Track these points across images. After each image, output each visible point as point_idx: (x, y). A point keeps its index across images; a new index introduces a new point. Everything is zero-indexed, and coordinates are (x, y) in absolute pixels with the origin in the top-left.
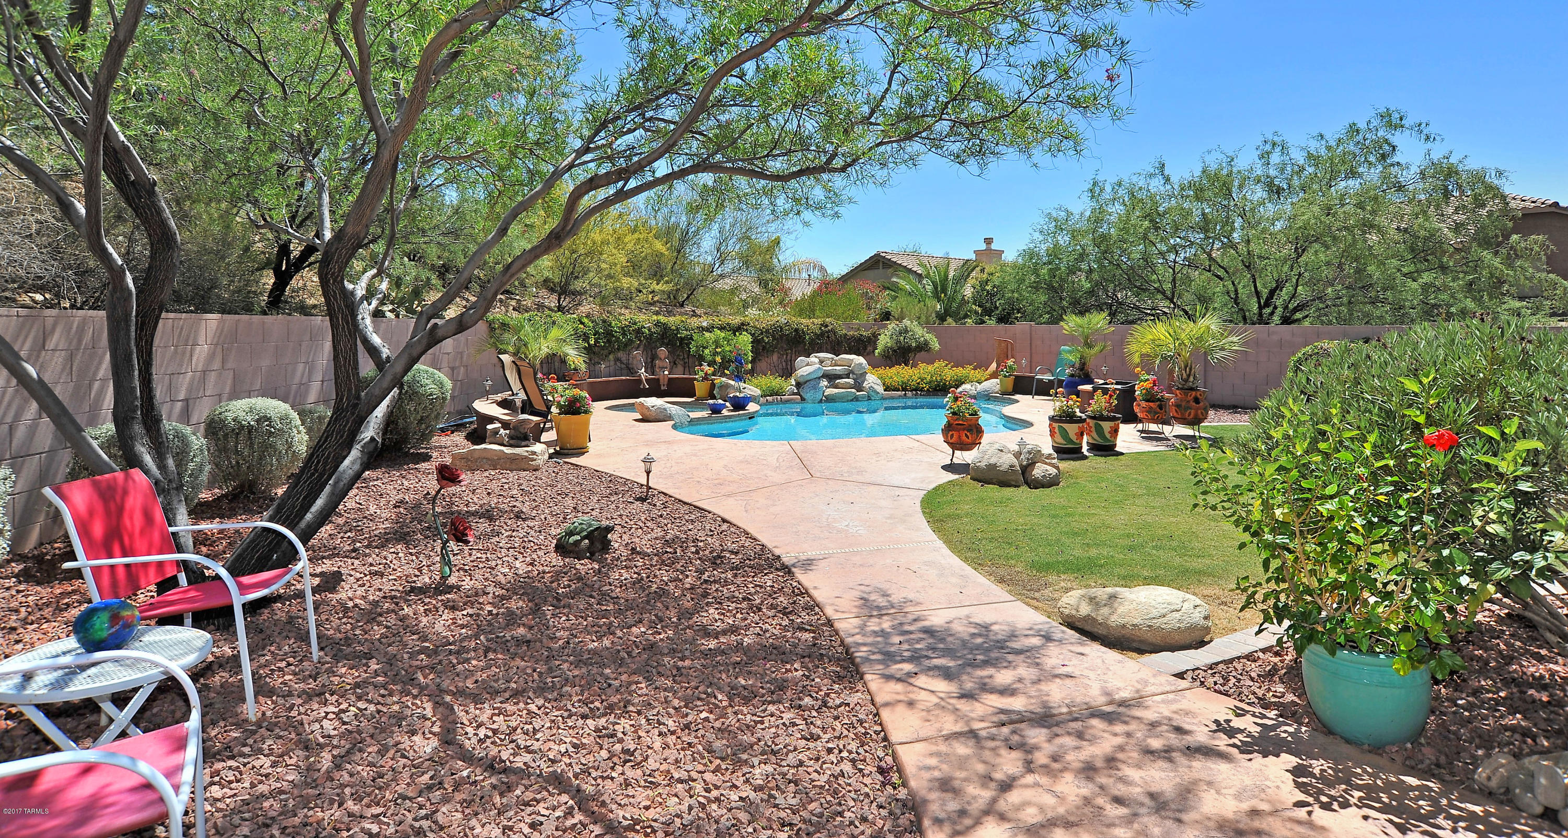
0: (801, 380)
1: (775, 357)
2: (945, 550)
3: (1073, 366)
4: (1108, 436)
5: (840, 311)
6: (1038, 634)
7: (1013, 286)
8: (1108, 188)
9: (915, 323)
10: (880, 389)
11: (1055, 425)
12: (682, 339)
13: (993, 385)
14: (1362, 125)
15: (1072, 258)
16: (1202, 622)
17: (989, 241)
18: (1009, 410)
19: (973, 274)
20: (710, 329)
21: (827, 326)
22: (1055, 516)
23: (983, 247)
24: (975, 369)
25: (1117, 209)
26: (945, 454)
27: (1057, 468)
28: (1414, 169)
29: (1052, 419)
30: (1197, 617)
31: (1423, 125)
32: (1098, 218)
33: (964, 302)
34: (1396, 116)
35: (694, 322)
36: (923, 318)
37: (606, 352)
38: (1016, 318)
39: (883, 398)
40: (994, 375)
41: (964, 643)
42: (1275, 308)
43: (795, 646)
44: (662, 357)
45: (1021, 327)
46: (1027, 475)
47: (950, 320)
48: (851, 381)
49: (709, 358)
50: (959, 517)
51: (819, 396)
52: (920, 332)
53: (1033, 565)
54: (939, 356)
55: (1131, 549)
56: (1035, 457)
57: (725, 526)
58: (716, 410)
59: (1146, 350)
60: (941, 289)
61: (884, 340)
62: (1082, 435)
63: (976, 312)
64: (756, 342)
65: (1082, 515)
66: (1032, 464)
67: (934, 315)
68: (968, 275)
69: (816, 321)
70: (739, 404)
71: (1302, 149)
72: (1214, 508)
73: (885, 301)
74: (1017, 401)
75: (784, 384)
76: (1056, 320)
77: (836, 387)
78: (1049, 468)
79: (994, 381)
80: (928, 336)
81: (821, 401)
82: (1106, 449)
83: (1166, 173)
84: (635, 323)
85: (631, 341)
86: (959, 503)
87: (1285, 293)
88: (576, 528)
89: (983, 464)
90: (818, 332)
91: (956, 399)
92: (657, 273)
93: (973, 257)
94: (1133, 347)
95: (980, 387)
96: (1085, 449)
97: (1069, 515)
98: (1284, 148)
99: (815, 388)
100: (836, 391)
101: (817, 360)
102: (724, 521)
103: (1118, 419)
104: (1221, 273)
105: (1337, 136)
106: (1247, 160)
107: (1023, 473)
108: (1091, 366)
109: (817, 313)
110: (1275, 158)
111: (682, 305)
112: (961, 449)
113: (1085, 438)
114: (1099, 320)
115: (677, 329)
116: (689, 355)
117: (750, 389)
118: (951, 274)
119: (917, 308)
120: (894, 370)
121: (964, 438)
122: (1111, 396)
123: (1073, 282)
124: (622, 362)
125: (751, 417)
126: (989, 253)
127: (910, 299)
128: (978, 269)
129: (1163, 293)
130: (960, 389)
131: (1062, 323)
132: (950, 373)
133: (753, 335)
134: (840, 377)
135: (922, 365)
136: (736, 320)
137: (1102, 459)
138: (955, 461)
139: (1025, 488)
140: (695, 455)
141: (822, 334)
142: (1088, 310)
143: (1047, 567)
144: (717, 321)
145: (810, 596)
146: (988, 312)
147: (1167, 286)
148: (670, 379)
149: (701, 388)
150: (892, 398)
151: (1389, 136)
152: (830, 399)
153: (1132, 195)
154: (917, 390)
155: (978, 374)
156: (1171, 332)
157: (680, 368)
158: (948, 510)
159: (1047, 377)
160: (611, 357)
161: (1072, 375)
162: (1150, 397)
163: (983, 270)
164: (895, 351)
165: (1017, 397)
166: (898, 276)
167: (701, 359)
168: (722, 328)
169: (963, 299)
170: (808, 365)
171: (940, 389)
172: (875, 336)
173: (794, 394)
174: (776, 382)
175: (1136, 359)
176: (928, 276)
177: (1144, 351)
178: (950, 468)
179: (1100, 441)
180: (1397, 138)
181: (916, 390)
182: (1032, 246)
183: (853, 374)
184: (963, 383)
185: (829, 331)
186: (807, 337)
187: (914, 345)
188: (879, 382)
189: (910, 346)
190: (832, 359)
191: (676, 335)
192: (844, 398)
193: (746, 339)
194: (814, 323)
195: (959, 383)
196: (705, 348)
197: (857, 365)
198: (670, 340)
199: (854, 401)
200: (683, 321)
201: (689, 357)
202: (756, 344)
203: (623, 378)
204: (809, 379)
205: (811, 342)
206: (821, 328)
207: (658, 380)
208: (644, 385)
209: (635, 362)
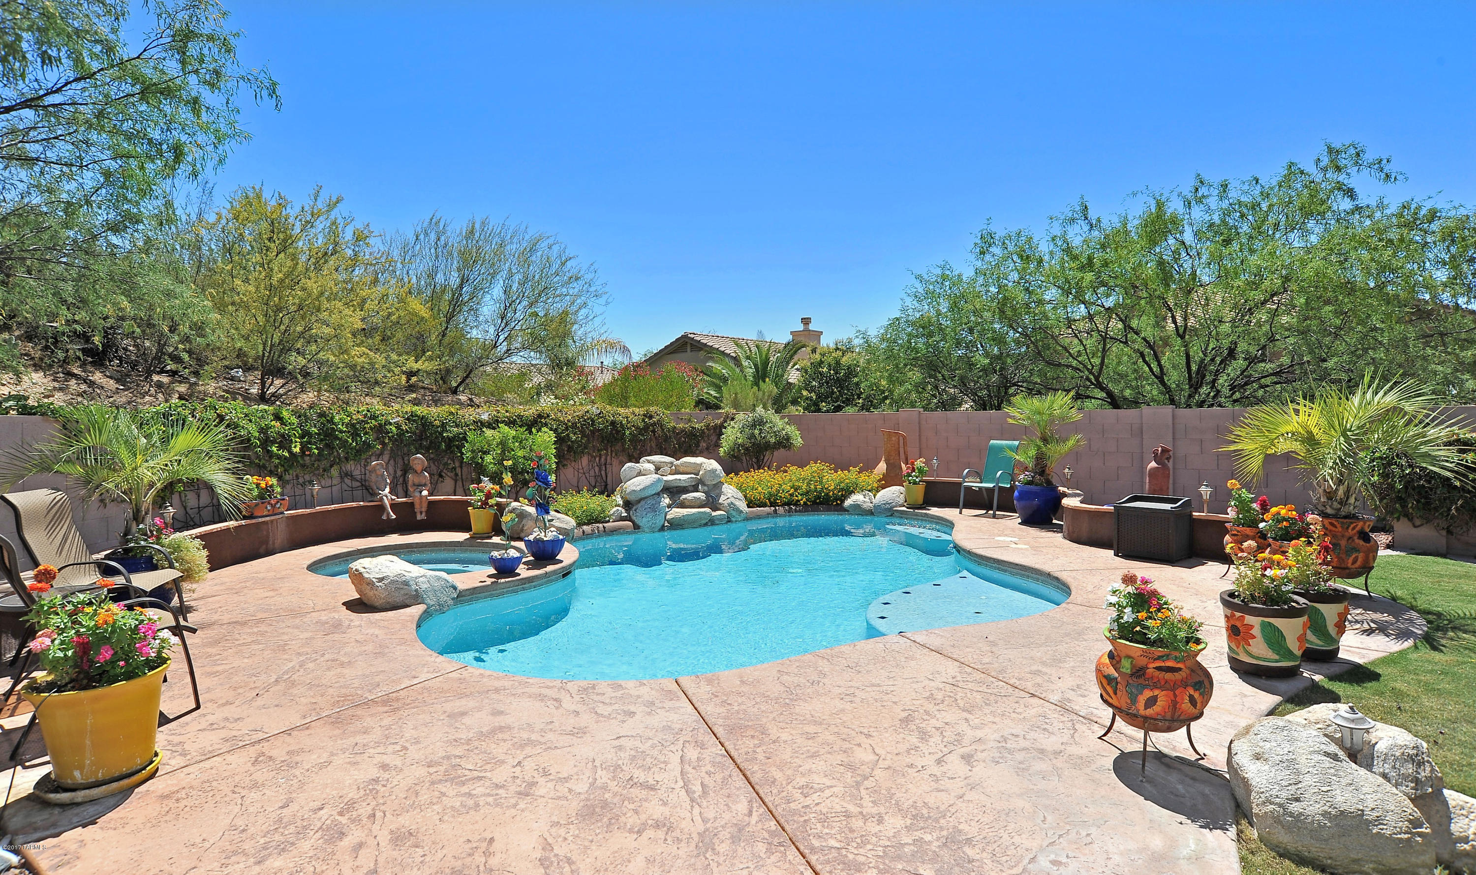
0: (632, 498)
1: (585, 460)
4: (1334, 631)
10: (742, 505)
11: (1254, 620)
12: (450, 440)
13: (893, 495)
17: (806, 321)
20: (492, 424)
21: (651, 417)
23: (800, 327)
24: (858, 472)
31: (1385, 162)
33: (788, 387)
35: (470, 414)
37: (324, 463)
39: (747, 519)
40: (889, 481)
44: (418, 468)
45: (906, 414)
48: (702, 496)
49: (492, 468)
51: (660, 521)
52: (776, 425)
54: (810, 456)
58: (506, 568)
60: (762, 372)
61: (732, 435)
64: (560, 441)
69: (634, 411)
70: (546, 553)
75: (606, 505)
77: (682, 506)
79: (893, 489)
80: (789, 429)
81: (662, 528)
84: (374, 417)
85: (367, 446)
90: (641, 425)
92: (418, 346)
93: (795, 336)
95: (879, 499)
99: (654, 509)
100: (683, 511)
101: (652, 467)
109: (632, 400)
111: (455, 392)
115: (443, 425)
116: (462, 462)
117: (560, 520)
118: (773, 359)
120: (755, 476)
124: (353, 478)
125: (566, 573)
126: (807, 334)
130: (850, 501)
132: (832, 479)
133: (555, 431)
134: (685, 490)
135: (790, 469)
136: (530, 411)
141: (646, 427)
144: (503, 412)
148: (431, 503)
149: (479, 519)
150: (759, 517)
152: (674, 525)
154: (790, 504)
155: (864, 479)
157: (448, 483)
159: (979, 484)
160: (335, 472)
161: (1029, 483)
164: (747, 449)
166: (712, 359)
167: (480, 469)
168: (511, 423)
170: (640, 474)
171: (823, 502)
172: (715, 431)
173: (623, 519)
174: (594, 502)
176: (748, 359)
181: (788, 504)
183: (704, 484)
184: (853, 492)
185: (654, 424)
186: (627, 432)
187: (773, 440)
188: (740, 495)
189: (768, 443)
190: (672, 463)
191: (441, 434)
192: (694, 521)
193: (546, 437)
194: (633, 413)
195: (848, 492)
196: (486, 453)
197: (706, 472)
198: (431, 442)
199: (706, 525)
200: (451, 413)
201: (461, 467)
202: (561, 444)
203: (354, 504)
204: (643, 495)
205: (634, 439)
206: (643, 420)
207: (412, 505)
208: (388, 514)
209: (373, 477)
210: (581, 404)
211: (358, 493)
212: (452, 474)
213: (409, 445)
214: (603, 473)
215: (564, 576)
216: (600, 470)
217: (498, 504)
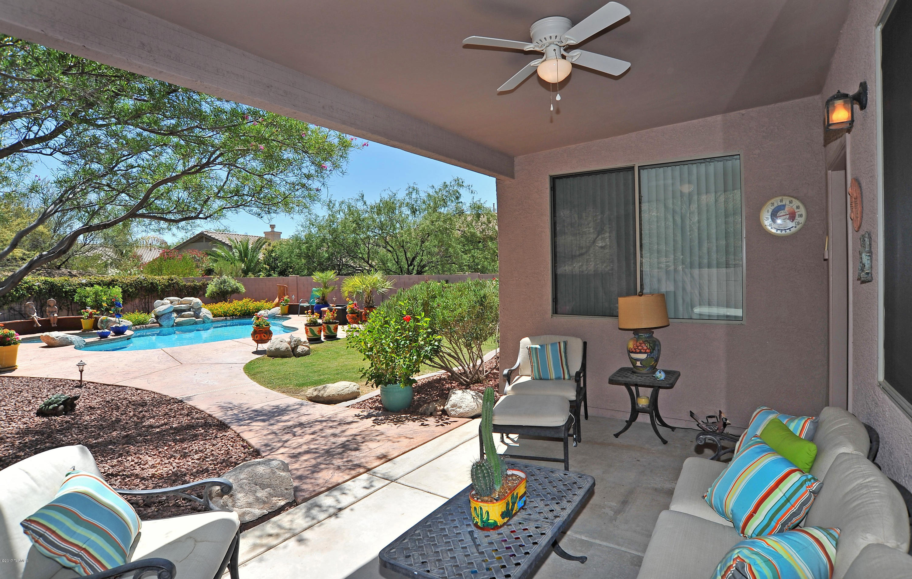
0: (159, 314)
1: (137, 301)
2: (258, 385)
3: (319, 298)
4: (333, 331)
5: (180, 270)
6: (298, 404)
7: (287, 255)
8: (337, 205)
9: (230, 277)
10: (211, 317)
11: (308, 328)
12: (66, 292)
13: (277, 310)
14: (448, 183)
15: (318, 241)
16: (356, 390)
17: (273, 227)
18: (286, 323)
19: (264, 246)
20: (89, 285)
21: (172, 280)
22: (306, 367)
23: (270, 230)
24: (266, 302)
25: (340, 216)
26: (253, 346)
27: (309, 347)
28: (468, 205)
29: (306, 325)
30: (355, 389)
32: (332, 219)
33: (258, 263)
34: (461, 181)
35: (75, 281)
36: (234, 274)
38: (289, 272)
39: (212, 322)
40: (277, 305)
41: (269, 412)
42: (414, 266)
43: (197, 424)
44: (52, 305)
45: (292, 277)
46: (295, 352)
47: (250, 274)
48: (192, 313)
49: (91, 303)
50: (263, 372)
51: (171, 323)
52: (233, 283)
53: (297, 385)
54: (245, 296)
55: (337, 374)
56: (298, 343)
57: (139, 391)
58: (104, 336)
59: (351, 290)
60: (244, 255)
61: (211, 288)
62: (321, 331)
63: (266, 269)
64: (124, 292)
65: (318, 365)
66: (296, 346)
67: (240, 271)
68: (261, 247)
69: (165, 277)
70: (119, 331)
71: (425, 192)
72: (353, 347)
73: (208, 263)
74: (290, 318)
75: (147, 317)
76: (310, 274)
77: (182, 317)
78: (304, 347)
79: (278, 308)
80: (238, 285)
81: (173, 326)
82: (332, 337)
83: (364, 199)
84: (26, 282)
85: (23, 295)
86: (262, 367)
87: (418, 259)
88: (53, 401)
89: (273, 349)
90: (167, 284)
91: (258, 318)
93: (263, 236)
94: (345, 289)
95: (270, 312)
96: (323, 338)
97: (313, 365)
98: (417, 192)
99: (169, 318)
100: (183, 319)
101: (169, 302)
102: (137, 389)
103: (337, 323)
104: (391, 249)
105: (439, 187)
106: (401, 195)
107: (293, 351)
108: (328, 298)
109: (164, 272)
110: (414, 196)
111: (59, 269)
112: (262, 343)
113: (322, 333)
114: (331, 275)
115: (62, 286)
116: (74, 302)
117: (125, 322)
118: (250, 246)
119: (230, 267)
120: (219, 305)
121: (263, 337)
122: (334, 312)
123: (319, 253)
124: (14, 310)
125: (129, 338)
126: (273, 234)
127: (226, 262)
128: (267, 244)
129: (364, 259)
130: (258, 314)
131: (312, 276)
132: (252, 305)
133: (121, 287)
134: (185, 311)
135: (235, 302)
136: (107, 278)
137: (330, 342)
138: (259, 349)
139: (294, 357)
140: (102, 361)
141: (170, 285)
142: (327, 269)
143: (303, 385)
144: (92, 279)
145: (196, 409)
146: (273, 269)
147: (366, 256)
148: (59, 319)
149: (86, 323)
150: (218, 321)
151: (458, 190)
152: (179, 324)
153: (349, 209)
154: (233, 316)
155: (268, 305)
156: (361, 280)
157: (65, 312)
158: (257, 370)
159: (306, 305)
161: (318, 303)
162: (353, 312)
163: (269, 245)
164: (218, 294)
165: (290, 316)
166: (216, 247)
167: (84, 305)
168: (99, 284)
169: (258, 261)
170: (163, 304)
171: (247, 314)
172: (205, 286)
173: (154, 323)
174: (142, 316)
175: (346, 294)
176: (236, 247)
177: (350, 290)
178: (257, 352)
179: (329, 334)
180: (462, 191)
181: (232, 316)
182: (297, 233)
183: (193, 308)
184: (260, 310)
185: (174, 283)
186: (159, 288)
187: (230, 290)
188: (210, 312)
189: (227, 291)
190: (179, 300)
191: (61, 289)
192: (188, 323)
193: (117, 290)
194: (163, 278)
195: (258, 310)
196: (88, 297)
197: (194, 303)
198: (56, 293)
199: (193, 324)
200: (66, 280)
201: (71, 304)
202: (124, 294)
203: (19, 321)
204: (164, 313)
205: (163, 290)
206: (168, 282)
207: (49, 320)
208: (37, 324)
209: (28, 309)
210: (135, 274)
211: (18, 316)
212: (66, 308)
213: (45, 295)
214: (147, 306)
215: (128, 339)
216: (145, 305)
217: (95, 318)
